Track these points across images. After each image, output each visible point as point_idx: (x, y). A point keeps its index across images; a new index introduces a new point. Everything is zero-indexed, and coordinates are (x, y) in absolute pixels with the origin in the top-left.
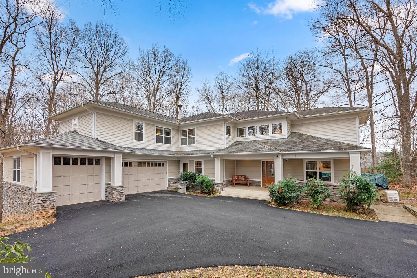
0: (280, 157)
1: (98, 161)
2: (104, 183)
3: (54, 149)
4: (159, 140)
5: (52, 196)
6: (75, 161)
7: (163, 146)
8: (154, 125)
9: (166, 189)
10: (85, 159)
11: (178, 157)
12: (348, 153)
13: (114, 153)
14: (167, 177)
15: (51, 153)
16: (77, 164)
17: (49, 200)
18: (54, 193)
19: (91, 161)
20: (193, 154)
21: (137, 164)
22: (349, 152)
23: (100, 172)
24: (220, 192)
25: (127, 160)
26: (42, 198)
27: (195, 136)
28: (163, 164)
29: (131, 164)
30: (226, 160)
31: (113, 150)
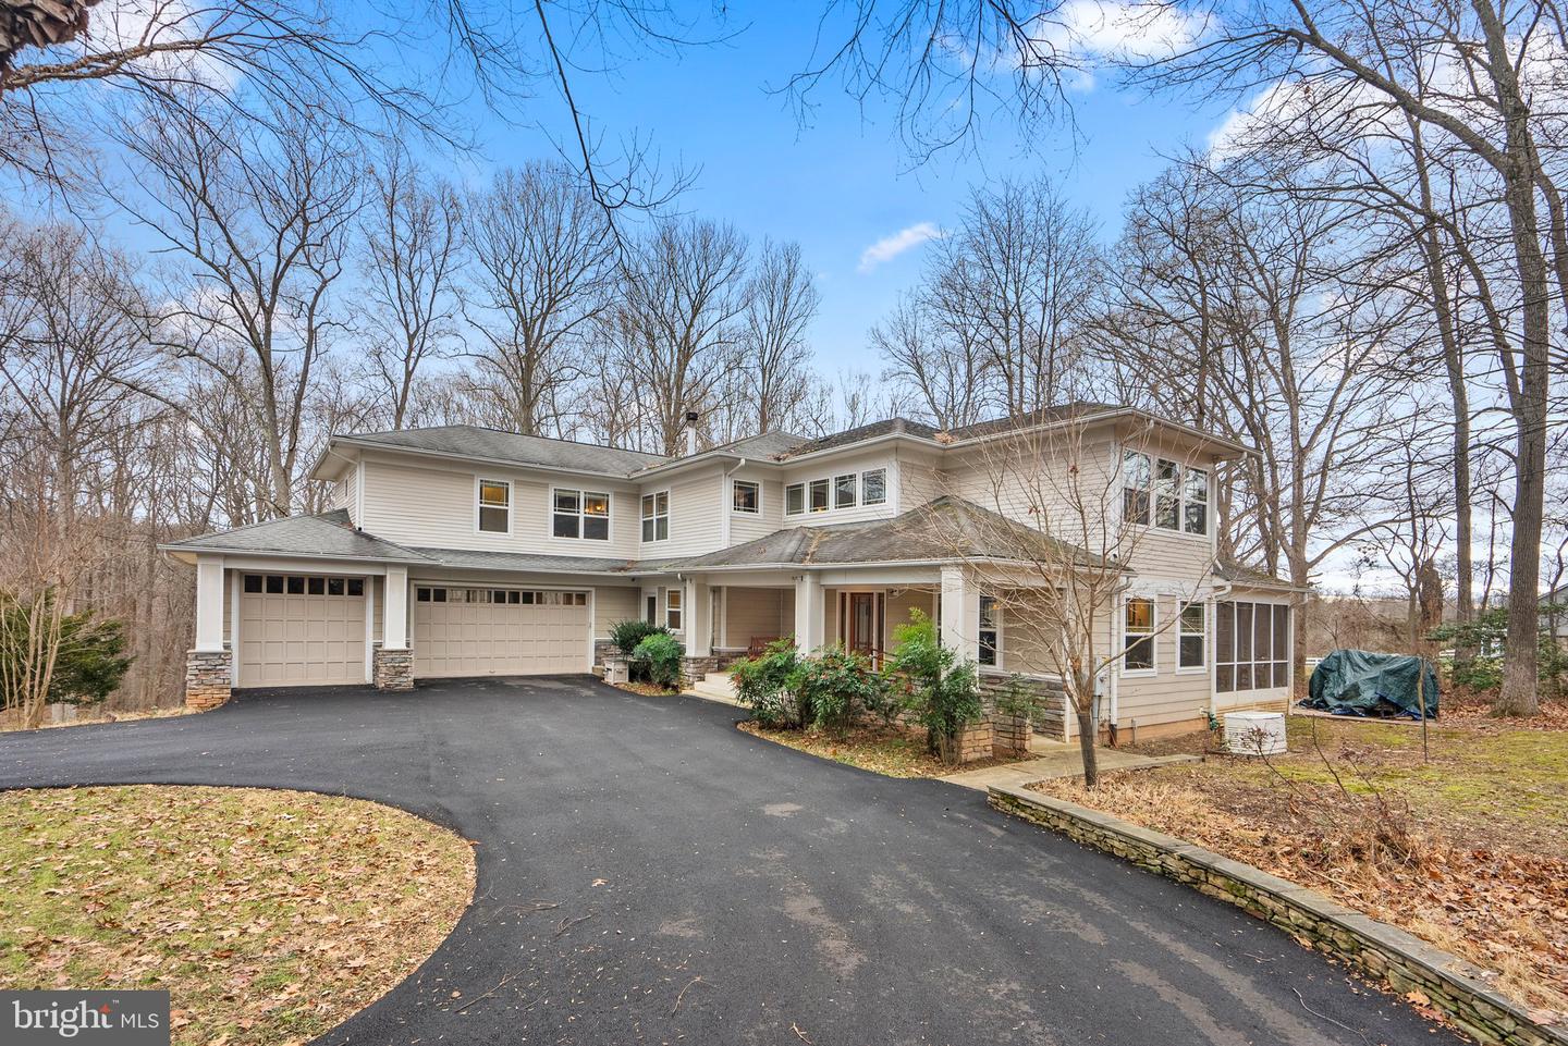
0: (808, 580)
1: (356, 587)
2: (370, 641)
3: (227, 557)
4: (565, 527)
5: (221, 661)
6: (296, 585)
7: (580, 547)
8: (546, 486)
9: (590, 672)
10: (303, 579)
11: (633, 579)
12: (936, 569)
13: (385, 565)
14: (592, 639)
15: (221, 566)
16: (301, 591)
17: (213, 670)
18: (226, 654)
19: (336, 587)
20: (645, 570)
21: (461, 594)
22: (939, 566)
23: (364, 615)
24: (692, 684)
25: (432, 583)
26: (198, 663)
27: (669, 515)
28: (582, 599)
29: (441, 596)
30: (728, 588)
31: (380, 559)
